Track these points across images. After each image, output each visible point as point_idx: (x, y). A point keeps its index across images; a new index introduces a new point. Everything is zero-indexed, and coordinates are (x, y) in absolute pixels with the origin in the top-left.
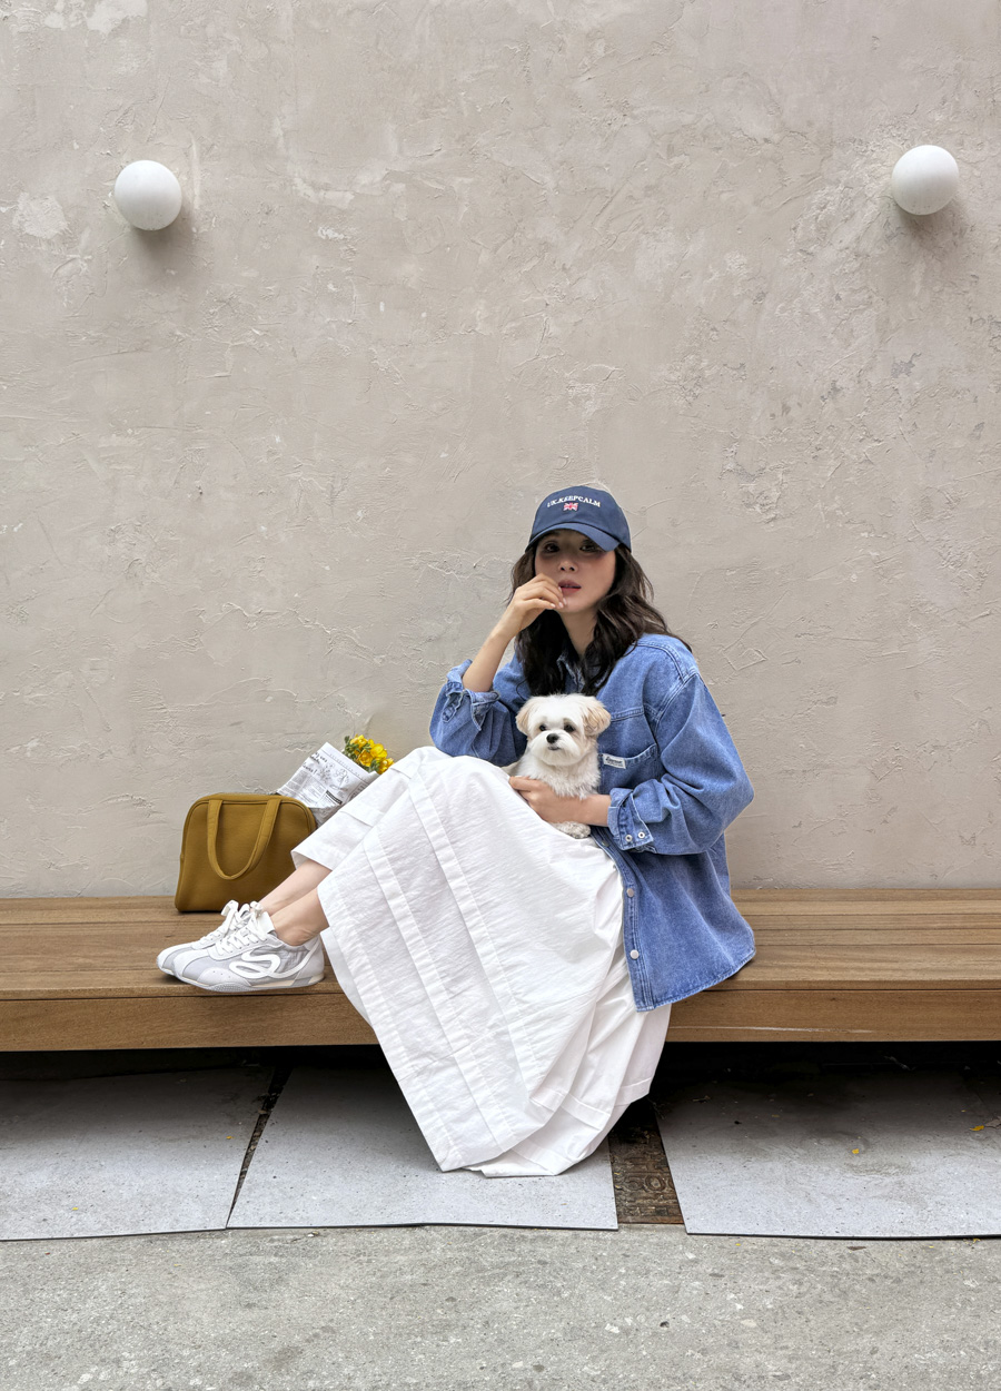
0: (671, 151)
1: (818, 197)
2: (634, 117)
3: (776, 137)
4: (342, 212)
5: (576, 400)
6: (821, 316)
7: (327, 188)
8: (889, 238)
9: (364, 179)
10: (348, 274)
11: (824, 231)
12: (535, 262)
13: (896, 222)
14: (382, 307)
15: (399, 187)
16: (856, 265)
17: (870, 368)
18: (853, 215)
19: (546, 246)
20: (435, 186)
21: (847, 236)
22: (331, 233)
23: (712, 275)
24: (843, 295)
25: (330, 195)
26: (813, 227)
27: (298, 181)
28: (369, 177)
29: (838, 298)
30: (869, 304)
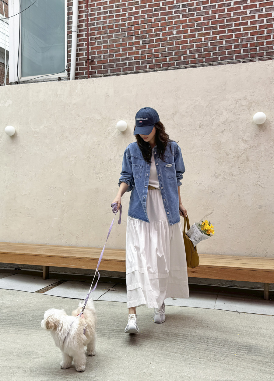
0: (85, 122)
1: (108, 129)
2: (80, 117)
3: (101, 119)
4: (38, 132)
5: (71, 161)
6: (108, 148)
7: (36, 129)
8: (119, 135)
9: (41, 127)
10: (39, 141)
11: (109, 134)
12: (65, 139)
13: (120, 133)
14: (43, 146)
15: (46, 128)
16: (114, 139)
17: (116, 156)
18: (113, 131)
19: (67, 137)
20: (51, 128)
21: (112, 135)
22: (36, 136)
23: (91, 141)
24: (112, 144)
25: (36, 130)
26: (107, 133)
27: (32, 128)
28: (42, 127)
29: (111, 145)
30: (116, 146)
